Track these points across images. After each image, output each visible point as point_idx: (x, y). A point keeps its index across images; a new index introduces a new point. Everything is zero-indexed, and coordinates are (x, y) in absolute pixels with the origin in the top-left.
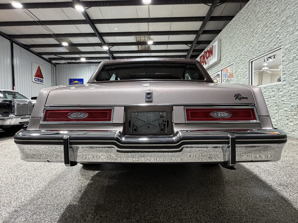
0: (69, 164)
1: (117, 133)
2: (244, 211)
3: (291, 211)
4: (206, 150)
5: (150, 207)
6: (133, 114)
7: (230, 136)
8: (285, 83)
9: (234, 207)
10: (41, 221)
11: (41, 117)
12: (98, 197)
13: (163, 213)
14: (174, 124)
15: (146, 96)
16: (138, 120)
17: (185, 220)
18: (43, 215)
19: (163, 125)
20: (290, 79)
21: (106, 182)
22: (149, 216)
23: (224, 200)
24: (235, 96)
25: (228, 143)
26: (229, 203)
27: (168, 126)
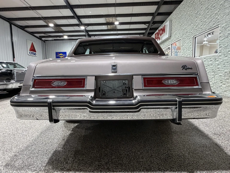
0: (53, 121)
1: (89, 97)
2: (187, 155)
3: (223, 155)
4: (159, 111)
5: (116, 152)
6: (102, 82)
7: (178, 99)
8: (220, 54)
9: (179, 152)
10: (34, 164)
11: (31, 85)
12: (77, 144)
13: (125, 157)
14: (134, 90)
15: (112, 67)
16: (106, 86)
17: (142, 162)
18: (36, 158)
19: (125, 91)
20: (225, 51)
21: (83, 132)
22: (115, 159)
23: (172, 146)
24: (182, 67)
25: (176, 105)
26: (176, 148)
27: (129, 91)
